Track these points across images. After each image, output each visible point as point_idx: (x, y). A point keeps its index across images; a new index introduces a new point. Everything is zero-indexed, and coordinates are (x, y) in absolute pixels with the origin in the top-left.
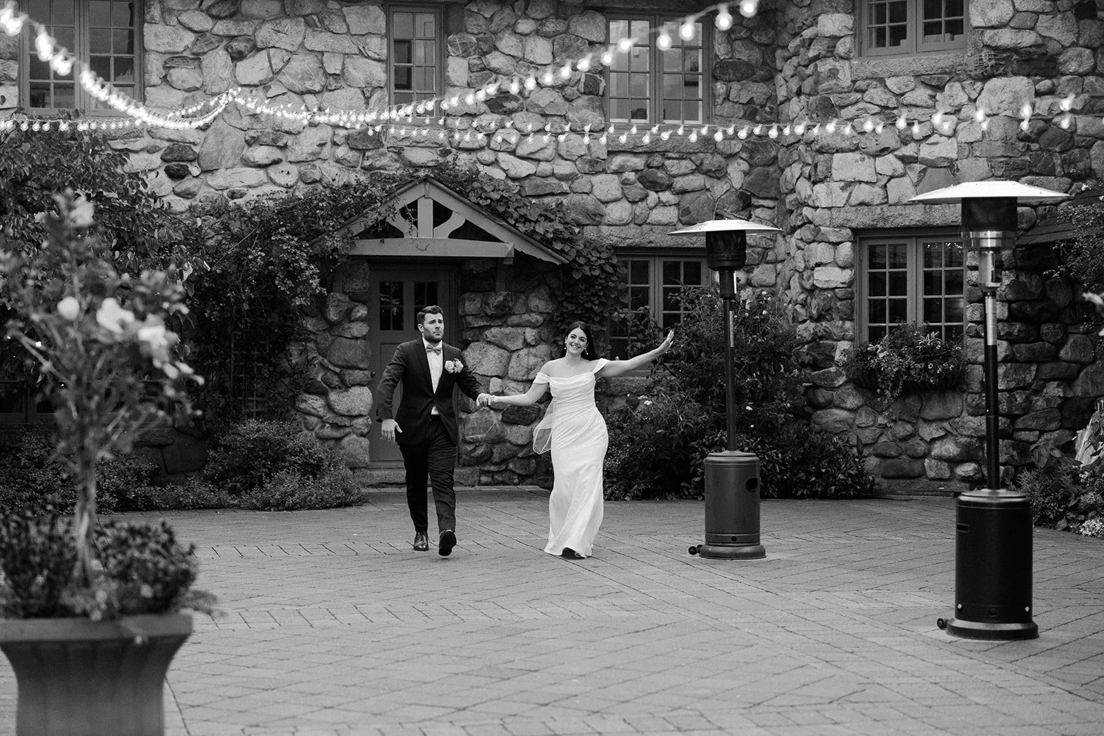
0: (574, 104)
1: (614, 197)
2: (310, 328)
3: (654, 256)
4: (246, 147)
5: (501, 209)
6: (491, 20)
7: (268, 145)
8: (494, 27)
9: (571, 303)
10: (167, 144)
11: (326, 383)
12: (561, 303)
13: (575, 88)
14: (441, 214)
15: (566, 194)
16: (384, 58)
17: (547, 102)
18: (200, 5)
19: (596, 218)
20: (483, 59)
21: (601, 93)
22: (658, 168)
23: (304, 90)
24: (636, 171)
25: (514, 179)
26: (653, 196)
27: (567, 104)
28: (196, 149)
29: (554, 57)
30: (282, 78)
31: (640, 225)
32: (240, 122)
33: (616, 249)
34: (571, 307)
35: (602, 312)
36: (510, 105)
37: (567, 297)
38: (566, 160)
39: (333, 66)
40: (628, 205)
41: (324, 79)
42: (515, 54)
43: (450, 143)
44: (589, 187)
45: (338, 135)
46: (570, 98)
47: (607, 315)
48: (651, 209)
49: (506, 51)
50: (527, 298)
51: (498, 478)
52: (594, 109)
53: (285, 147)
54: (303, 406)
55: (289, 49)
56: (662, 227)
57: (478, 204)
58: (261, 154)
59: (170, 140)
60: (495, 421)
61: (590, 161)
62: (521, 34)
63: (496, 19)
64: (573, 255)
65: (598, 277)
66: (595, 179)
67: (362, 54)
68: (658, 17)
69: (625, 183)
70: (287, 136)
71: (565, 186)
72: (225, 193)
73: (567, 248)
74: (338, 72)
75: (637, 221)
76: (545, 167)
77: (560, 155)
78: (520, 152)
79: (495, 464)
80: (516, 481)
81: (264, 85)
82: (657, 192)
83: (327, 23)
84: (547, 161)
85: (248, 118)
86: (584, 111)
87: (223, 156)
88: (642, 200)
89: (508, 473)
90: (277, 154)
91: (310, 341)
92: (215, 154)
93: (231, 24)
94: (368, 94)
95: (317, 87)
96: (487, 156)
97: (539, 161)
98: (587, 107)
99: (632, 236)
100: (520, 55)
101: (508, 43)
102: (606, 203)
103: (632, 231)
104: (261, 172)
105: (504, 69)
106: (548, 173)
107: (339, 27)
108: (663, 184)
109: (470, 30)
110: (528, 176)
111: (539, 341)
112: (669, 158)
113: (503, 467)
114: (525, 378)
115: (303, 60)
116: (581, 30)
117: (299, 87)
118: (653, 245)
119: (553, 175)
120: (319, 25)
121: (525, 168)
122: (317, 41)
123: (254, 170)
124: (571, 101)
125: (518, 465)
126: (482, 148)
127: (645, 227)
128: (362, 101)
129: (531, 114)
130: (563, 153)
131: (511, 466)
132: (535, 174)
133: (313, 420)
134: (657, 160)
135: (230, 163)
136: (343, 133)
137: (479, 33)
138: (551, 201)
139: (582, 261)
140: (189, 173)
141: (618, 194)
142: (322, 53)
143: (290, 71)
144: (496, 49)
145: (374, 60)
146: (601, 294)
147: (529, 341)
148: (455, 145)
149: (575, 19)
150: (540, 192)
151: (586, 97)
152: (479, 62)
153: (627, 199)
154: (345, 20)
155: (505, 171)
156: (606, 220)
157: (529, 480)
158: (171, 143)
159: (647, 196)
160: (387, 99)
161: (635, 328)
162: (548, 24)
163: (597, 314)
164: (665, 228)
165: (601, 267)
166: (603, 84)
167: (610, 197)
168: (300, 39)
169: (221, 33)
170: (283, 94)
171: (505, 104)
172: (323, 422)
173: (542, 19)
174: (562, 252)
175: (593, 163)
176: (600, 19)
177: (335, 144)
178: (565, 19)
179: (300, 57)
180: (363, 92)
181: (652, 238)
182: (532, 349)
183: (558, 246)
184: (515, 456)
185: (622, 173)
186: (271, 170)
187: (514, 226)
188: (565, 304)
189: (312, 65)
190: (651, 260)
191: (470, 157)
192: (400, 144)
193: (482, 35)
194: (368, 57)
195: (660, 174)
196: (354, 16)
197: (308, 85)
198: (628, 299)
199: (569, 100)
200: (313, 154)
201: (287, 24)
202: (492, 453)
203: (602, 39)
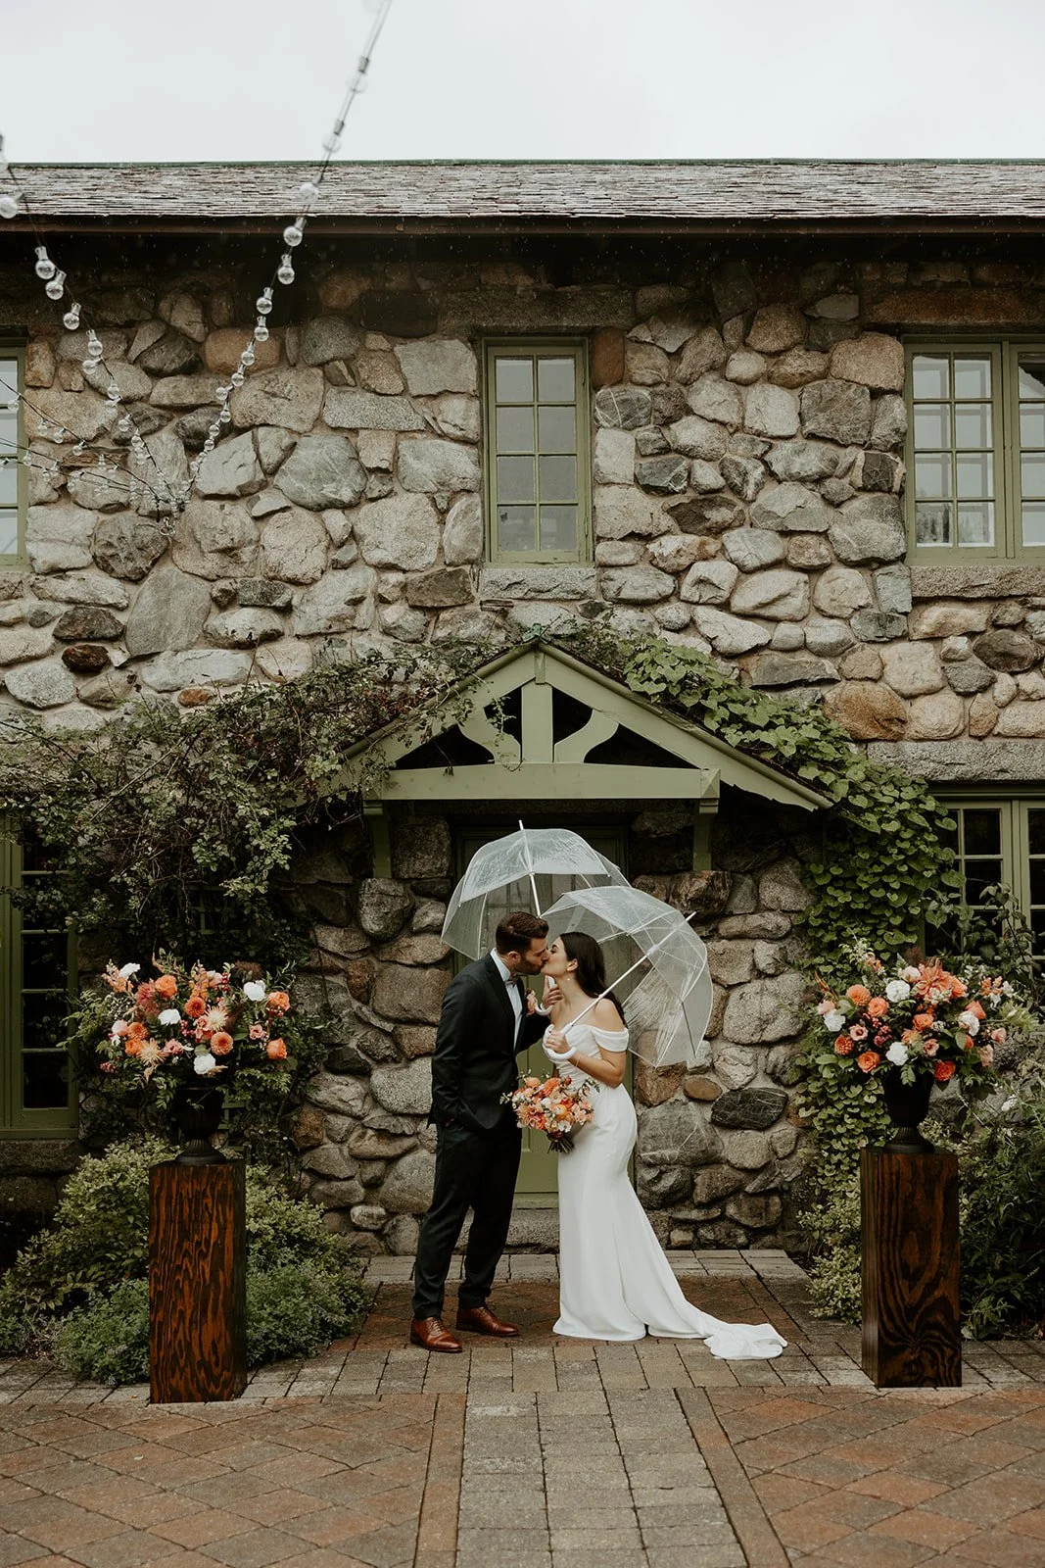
0: (844, 510)
1: (927, 685)
2: (331, 946)
3: (1010, 800)
4: (214, 609)
5: (689, 702)
6: (675, 356)
7: (254, 606)
8: (683, 369)
9: (844, 889)
10: (64, 608)
11: (364, 1052)
12: (821, 891)
13: (846, 481)
14: (569, 715)
15: (831, 681)
16: (471, 436)
17: (790, 506)
18: (127, 351)
19: (891, 726)
20: (666, 432)
21: (896, 488)
22: (1013, 627)
23: (323, 502)
24: (971, 635)
25: (730, 656)
26: (1005, 683)
27: (831, 511)
28: (122, 618)
29: (802, 422)
30: (280, 480)
31: (981, 738)
32: (200, 563)
33: (934, 786)
34: (843, 898)
35: (906, 906)
36: (716, 516)
37: (835, 879)
38: (832, 617)
39: (376, 454)
40: (956, 701)
41: (358, 479)
42: (726, 419)
43: (603, 591)
44: (876, 666)
45: (386, 582)
46: (837, 499)
47: (915, 911)
48: (1003, 706)
49: (710, 413)
50: (757, 883)
51: (706, 1233)
52: (882, 517)
53: (286, 610)
54: (322, 1096)
55: (295, 427)
56: (1025, 742)
57: (644, 694)
58: (242, 621)
59: (70, 601)
60: (698, 1123)
61: (878, 618)
62: (737, 381)
63: (688, 354)
64: (842, 789)
65: (896, 835)
66: (889, 652)
67: (429, 429)
68: (1006, 344)
69: (947, 659)
70: (291, 589)
71: (829, 668)
72: (175, 698)
73: (828, 778)
74: (384, 465)
75: (974, 732)
76: (787, 633)
77: (818, 609)
78: (739, 603)
79: (700, 1206)
80: (742, 1240)
81: (244, 494)
82: (1013, 674)
83: (364, 375)
84: (793, 620)
85: (216, 556)
86: (864, 522)
87: (168, 628)
88: (983, 689)
89: (726, 1224)
90: (274, 622)
91: (335, 971)
92: (153, 626)
93: (182, 381)
94: (443, 505)
95: (346, 495)
96: (674, 613)
97: (776, 620)
98: (869, 515)
99: (968, 760)
100: (735, 419)
101: (709, 396)
102: (911, 697)
103: (965, 748)
104: (242, 658)
105: (705, 449)
106: (794, 642)
107: (388, 382)
108: (1023, 659)
109: (637, 378)
110: (756, 649)
111: (783, 964)
112: (1035, 608)
113: (716, 1212)
114: (755, 1039)
115: (320, 446)
116: (855, 368)
117: (311, 496)
118: (1008, 776)
119: (805, 646)
120: (349, 379)
121: (750, 634)
122: (345, 409)
123: (228, 652)
124: (839, 505)
125: (745, 1208)
126: (664, 600)
127: (990, 742)
128: (433, 520)
129: (758, 532)
130: (824, 605)
131: (731, 1210)
132: (767, 646)
133: (341, 1123)
134: (1012, 612)
135: (182, 642)
136: (394, 577)
137: (656, 384)
138: (803, 697)
139: (860, 801)
140: (108, 662)
141: (936, 680)
142: (355, 431)
143: (297, 468)
144: (689, 411)
145: (456, 440)
146: (904, 869)
147: (762, 966)
148: (611, 594)
149: (842, 347)
150: (780, 678)
151: (866, 497)
152: (654, 436)
153: (953, 687)
154: (399, 371)
155: (710, 640)
156: (911, 730)
157: (768, 1239)
158: (72, 607)
159: (993, 681)
160: (479, 513)
161: (977, 936)
162: (789, 360)
163: (896, 912)
164: (1031, 742)
165: (901, 816)
166: (900, 470)
167: (919, 686)
168: (316, 407)
169: (165, 401)
170: (284, 509)
171: (708, 514)
172: (363, 1126)
173: (778, 353)
174: (817, 785)
175: (884, 620)
176: (893, 348)
177: (382, 600)
178: (824, 351)
179: (314, 440)
180: (434, 500)
181: (1005, 764)
182: (768, 982)
183: (809, 772)
184: (738, 1190)
185: (941, 638)
186: (261, 651)
187: (719, 735)
188: (830, 891)
189: (335, 455)
190: (1005, 809)
191: (643, 616)
192: (506, 595)
193: (662, 387)
194: (443, 436)
195: (1018, 638)
196: (417, 363)
197: (329, 491)
198: (957, 879)
199: (834, 504)
200: (339, 619)
201: (289, 381)
202: (693, 1185)
203: (897, 384)
